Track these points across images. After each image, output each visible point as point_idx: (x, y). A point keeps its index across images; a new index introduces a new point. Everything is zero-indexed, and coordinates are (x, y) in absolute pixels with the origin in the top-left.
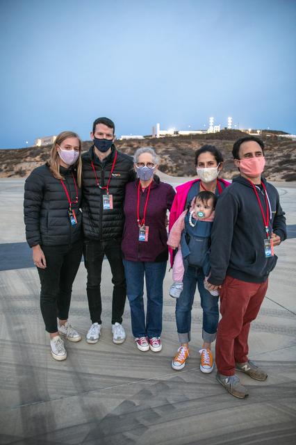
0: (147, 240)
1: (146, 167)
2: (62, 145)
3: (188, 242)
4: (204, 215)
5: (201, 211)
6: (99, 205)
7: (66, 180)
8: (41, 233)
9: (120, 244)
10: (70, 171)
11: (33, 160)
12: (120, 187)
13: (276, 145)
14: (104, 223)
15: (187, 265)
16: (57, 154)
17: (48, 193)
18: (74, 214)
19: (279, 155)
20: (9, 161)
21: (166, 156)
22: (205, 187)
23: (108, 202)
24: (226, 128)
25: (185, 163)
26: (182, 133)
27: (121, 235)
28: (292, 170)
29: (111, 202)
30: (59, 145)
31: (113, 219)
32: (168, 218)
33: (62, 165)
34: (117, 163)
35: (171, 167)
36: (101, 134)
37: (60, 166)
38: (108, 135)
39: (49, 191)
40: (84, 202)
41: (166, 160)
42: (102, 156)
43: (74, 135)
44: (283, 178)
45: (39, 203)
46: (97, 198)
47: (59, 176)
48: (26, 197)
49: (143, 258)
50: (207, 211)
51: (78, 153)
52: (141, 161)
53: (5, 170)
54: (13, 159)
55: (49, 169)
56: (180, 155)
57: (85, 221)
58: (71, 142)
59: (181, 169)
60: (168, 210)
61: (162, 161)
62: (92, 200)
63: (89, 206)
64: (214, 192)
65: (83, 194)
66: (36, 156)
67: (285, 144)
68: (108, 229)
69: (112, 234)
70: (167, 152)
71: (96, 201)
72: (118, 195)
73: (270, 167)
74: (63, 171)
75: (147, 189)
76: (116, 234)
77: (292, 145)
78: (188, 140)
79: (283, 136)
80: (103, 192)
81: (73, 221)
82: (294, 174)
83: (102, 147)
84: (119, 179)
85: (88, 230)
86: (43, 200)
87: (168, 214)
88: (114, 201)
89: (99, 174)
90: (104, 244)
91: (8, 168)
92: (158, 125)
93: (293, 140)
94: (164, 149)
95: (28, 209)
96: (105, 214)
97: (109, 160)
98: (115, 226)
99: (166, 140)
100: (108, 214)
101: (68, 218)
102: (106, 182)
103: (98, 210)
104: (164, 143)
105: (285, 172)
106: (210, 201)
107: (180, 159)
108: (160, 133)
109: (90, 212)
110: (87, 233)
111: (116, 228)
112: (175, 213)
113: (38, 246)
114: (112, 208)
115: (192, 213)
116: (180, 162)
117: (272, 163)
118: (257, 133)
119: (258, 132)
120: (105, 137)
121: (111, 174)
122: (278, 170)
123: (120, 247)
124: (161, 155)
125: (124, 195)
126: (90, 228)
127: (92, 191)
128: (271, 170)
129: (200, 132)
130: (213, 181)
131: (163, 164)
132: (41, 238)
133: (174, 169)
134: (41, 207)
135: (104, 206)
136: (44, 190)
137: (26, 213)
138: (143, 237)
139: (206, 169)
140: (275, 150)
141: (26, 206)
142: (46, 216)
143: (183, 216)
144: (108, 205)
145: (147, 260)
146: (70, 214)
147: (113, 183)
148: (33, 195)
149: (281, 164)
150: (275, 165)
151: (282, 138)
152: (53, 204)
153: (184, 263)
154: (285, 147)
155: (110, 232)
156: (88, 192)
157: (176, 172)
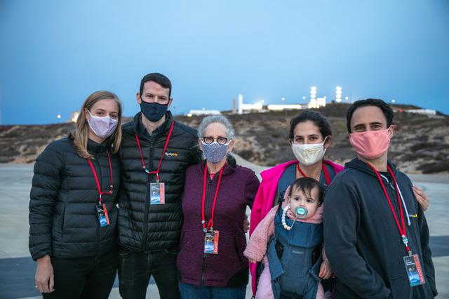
0: (216, 252)
1: (215, 142)
2: (93, 110)
3: (280, 254)
4: (306, 212)
5: (301, 206)
6: (144, 198)
7: (96, 161)
8: (52, 239)
9: (176, 259)
10: (103, 148)
12: (177, 172)
13: (406, 124)
14: (151, 225)
15: (279, 292)
16: (86, 123)
17: (69, 178)
18: (105, 210)
19: (411, 136)
20: (31, 140)
21: (251, 139)
22: (304, 172)
23: (158, 193)
24: (333, 102)
25: (277, 148)
26: (272, 107)
27: (176, 244)
28: (431, 157)
29: (163, 193)
30: (89, 109)
31: (165, 220)
32: (249, 219)
33: (92, 138)
34: (173, 137)
35: (258, 153)
36: (151, 96)
37: (89, 139)
38: (161, 98)
39: (68, 175)
40: (122, 193)
41: (250, 143)
42: (151, 127)
43: (111, 96)
44: (418, 169)
45: (54, 193)
46: (142, 188)
47: (86, 153)
48: (36, 184)
49: (208, 280)
50: (310, 207)
51: (115, 121)
52: (208, 134)
53: (23, 153)
54: (37, 137)
55: (72, 144)
56: (270, 137)
57: (124, 222)
58: (106, 105)
59: (272, 156)
60: (248, 207)
61: (245, 145)
62: (134, 191)
63: (129, 199)
64: (318, 179)
65: (121, 181)
67: (418, 122)
68: (156, 234)
69: (162, 243)
70: (252, 133)
71: (139, 192)
72: (174, 184)
73: (398, 154)
74: (92, 147)
75: (217, 176)
76: (169, 242)
77: (428, 123)
78: (282, 117)
79: (414, 111)
80: (151, 178)
81: (104, 221)
82: (434, 164)
83: (152, 114)
84: (176, 160)
85: (126, 236)
86: (59, 188)
87: (248, 211)
88: (167, 192)
89: (146, 152)
90: (150, 258)
91: (29, 151)
92: (241, 98)
93: (430, 117)
94: (248, 129)
95: (35, 202)
96: (152, 212)
97: (162, 132)
98: (168, 230)
99: (252, 116)
100: (158, 212)
101: (96, 216)
102: (156, 164)
103: (142, 206)
105: (420, 160)
106: (314, 192)
107: (270, 142)
108: (243, 107)
109: (130, 208)
110: (124, 240)
111: (170, 233)
112: (260, 211)
113: (47, 258)
114: (163, 202)
115: (285, 209)
116: (270, 146)
117: (401, 148)
120: (156, 100)
121: (163, 153)
122: (410, 158)
123: (175, 264)
124: (245, 136)
125: (183, 184)
126: (129, 233)
127: (134, 176)
128: (399, 157)
129: (298, 107)
130: (316, 163)
131: (247, 148)
132: (52, 246)
133: (262, 156)
134: (56, 199)
135: (152, 199)
136: (62, 174)
137: (31, 208)
138: (210, 247)
139: (306, 146)
140: (404, 131)
141: (33, 197)
142: (62, 212)
143: (272, 213)
144: (158, 198)
145: (214, 284)
146: (99, 210)
147: (166, 166)
148: (45, 181)
149: (414, 149)
150: (406, 150)
151: (414, 115)
152: (75, 195)
153: (274, 288)
154: (418, 126)
155: (160, 239)
156: (129, 178)
157: (264, 160)
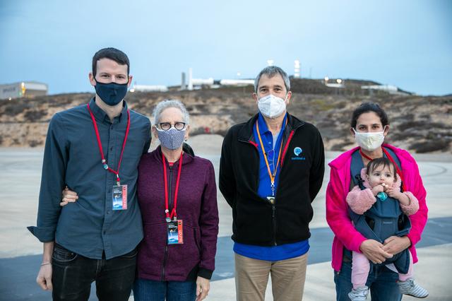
11: (12, 119)
19: (396, 115)
21: (226, 118)
22: (368, 156)
28: (421, 136)
36: (107, 75)
38: (119, 77)
41: (226, 122)
42: (111, 111)
44: (410, 148)
49: (170, 275)
52: (165, 120)
61: (220, 125)
66: (17, 113)
70: (225, 111)
82: (425, 143)
94: (221, 107)
104: (220, 98)
105: (411, 139)
118: (337, 83)
119: (339, 81)
120: (113, 79)
122: (400, 138)
124: (219, 115)
130: (377, 149)
135: (115, 204)
138: (174, 238)
139: (369, 134)
144: (121, 203)
149: (402, 127)
150: (394, 129)
154: (402, 104)
